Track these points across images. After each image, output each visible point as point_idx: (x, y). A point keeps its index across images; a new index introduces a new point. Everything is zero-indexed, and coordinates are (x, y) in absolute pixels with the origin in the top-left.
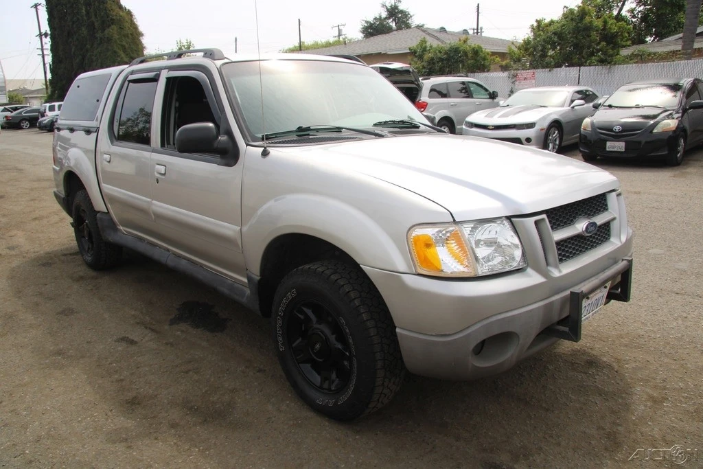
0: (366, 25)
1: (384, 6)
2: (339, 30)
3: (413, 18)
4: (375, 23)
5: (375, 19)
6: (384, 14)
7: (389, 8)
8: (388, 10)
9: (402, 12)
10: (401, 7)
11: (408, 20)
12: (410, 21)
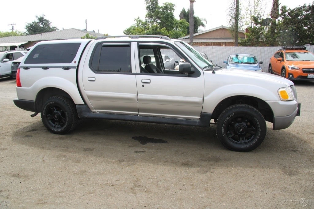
0: (28, 25)
1: (36, 17)
2: (12, 27)
3: (51, 23)
4: (33, 25)
5: (33, 23)
6: (37, 21)
7: (40, 18)
8: (39, 19)
9: (45, 20)
10: (45, 18)
11: (49, 24)
12: (50, 25)
